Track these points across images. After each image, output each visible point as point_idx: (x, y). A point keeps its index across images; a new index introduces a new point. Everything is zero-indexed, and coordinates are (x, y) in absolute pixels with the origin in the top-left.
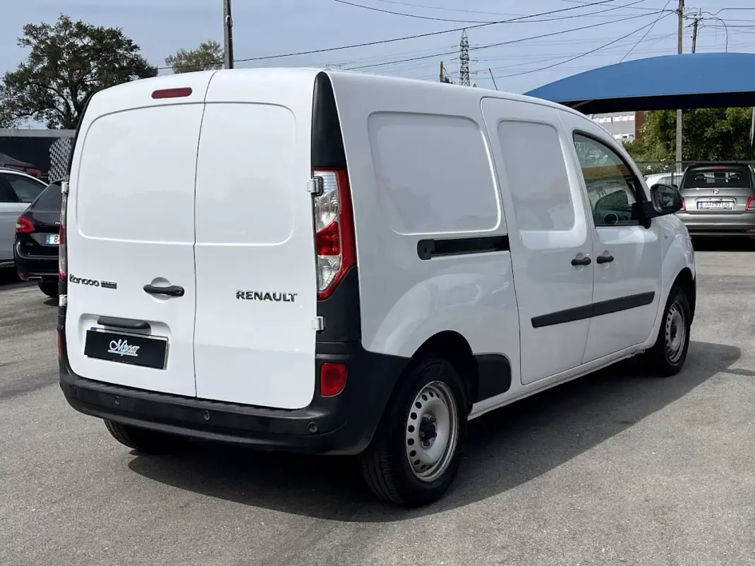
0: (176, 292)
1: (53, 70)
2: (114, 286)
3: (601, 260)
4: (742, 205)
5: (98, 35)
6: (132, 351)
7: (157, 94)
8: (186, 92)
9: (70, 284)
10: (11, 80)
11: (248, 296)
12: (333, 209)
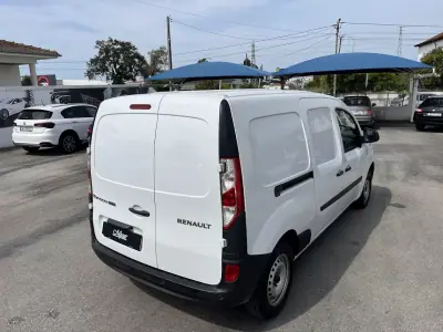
0: (146, 214)
1: (107, 58)
2: (114, 205)
3: (347, 170)
4: (366, 113)
5: (122, 44)
6: (124, 237)
7: (133, 107)
8: (148, 107)
9: (94, 199)
10: (92, 61)
11: (184, 222)
12: (232, 179)
